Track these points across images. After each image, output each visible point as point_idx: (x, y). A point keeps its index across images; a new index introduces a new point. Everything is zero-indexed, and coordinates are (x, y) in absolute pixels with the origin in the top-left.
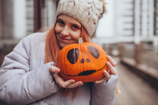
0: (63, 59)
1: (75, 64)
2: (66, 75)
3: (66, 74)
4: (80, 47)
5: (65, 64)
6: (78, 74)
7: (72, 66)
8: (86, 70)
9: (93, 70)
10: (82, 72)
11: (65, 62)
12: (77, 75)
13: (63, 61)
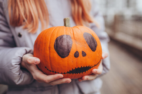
0: (48, 49)
1: (66, 58)
2: (50, 71)
3: (50, 69)
4: (72, 33)
5: (51, 56)
6: (69, 71)
7: (61, 61)
8: (80, 67)
9: (89, 66)
10: (74, 69)
11: (51, 53)
12: (67, 72)
13: (48, 52)
